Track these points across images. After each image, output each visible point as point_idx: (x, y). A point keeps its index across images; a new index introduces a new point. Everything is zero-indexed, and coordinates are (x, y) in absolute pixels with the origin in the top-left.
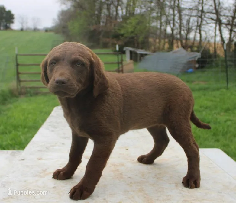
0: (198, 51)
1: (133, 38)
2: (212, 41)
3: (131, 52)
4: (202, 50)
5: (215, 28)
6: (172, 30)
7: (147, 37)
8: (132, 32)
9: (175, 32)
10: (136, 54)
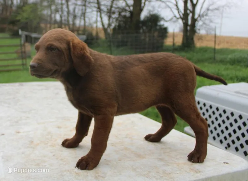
0: (84, 34)
1: (27, 23)
2: (95, 25)
3: (26, 36)
4: (87, 33)
5: (97, 16)
6: (61, 17)
7: (39, 23)
8: (27, 19)
9: (63, 18)
10: (31, 37)
